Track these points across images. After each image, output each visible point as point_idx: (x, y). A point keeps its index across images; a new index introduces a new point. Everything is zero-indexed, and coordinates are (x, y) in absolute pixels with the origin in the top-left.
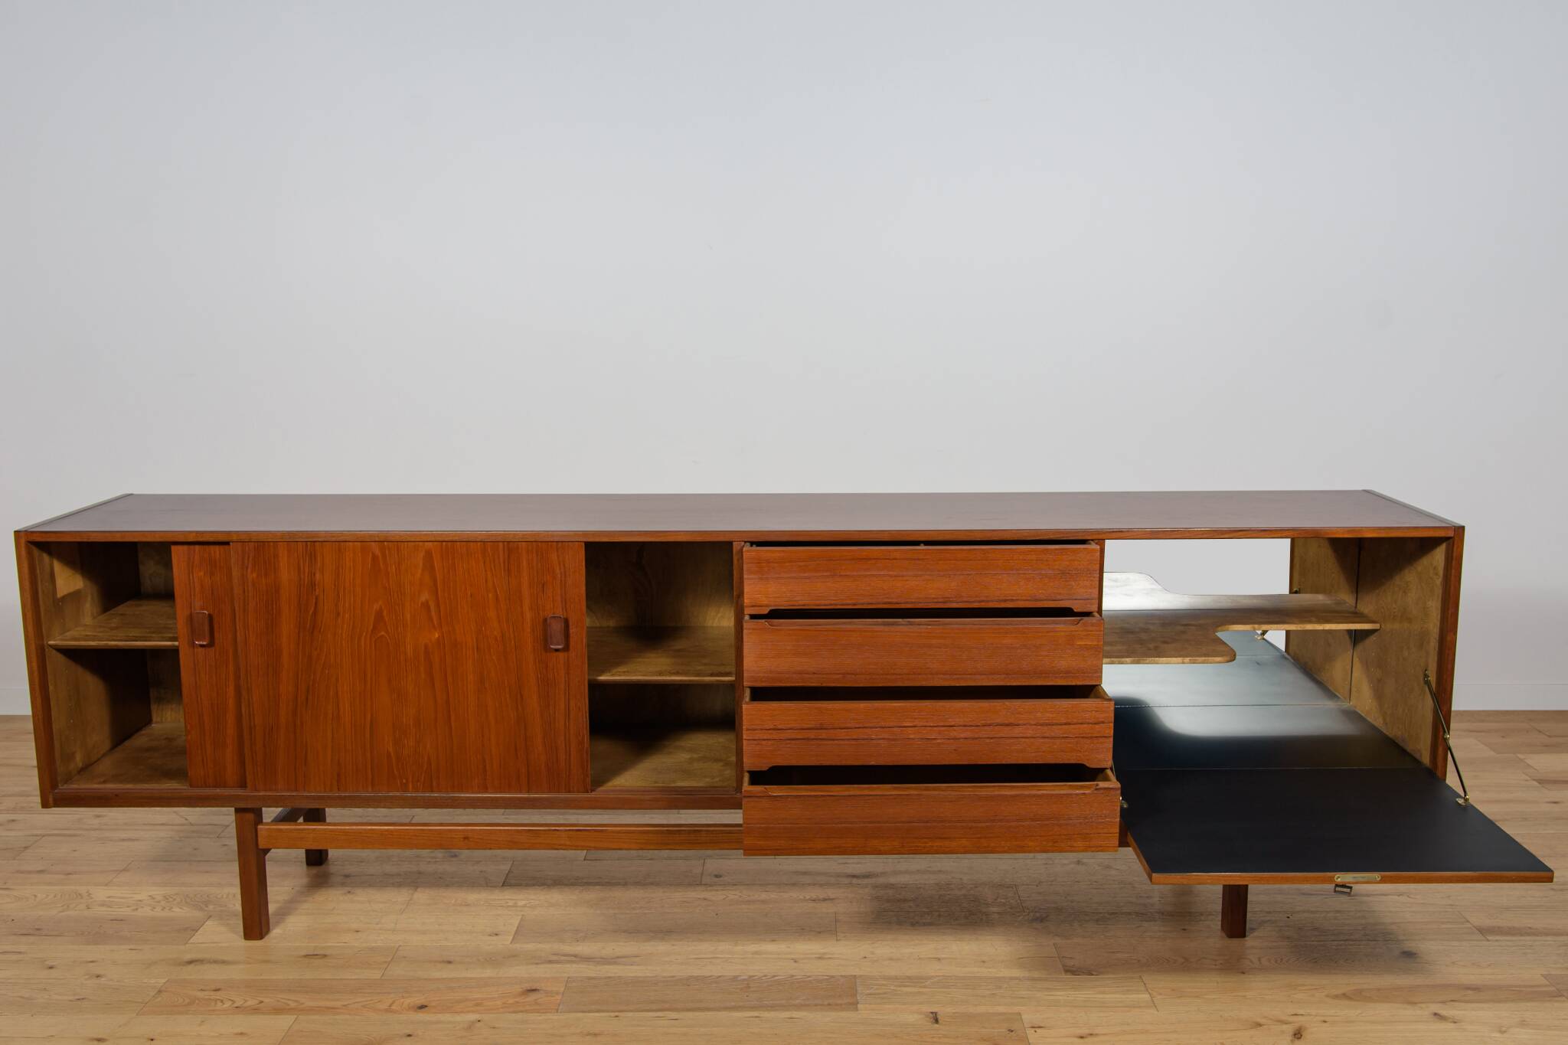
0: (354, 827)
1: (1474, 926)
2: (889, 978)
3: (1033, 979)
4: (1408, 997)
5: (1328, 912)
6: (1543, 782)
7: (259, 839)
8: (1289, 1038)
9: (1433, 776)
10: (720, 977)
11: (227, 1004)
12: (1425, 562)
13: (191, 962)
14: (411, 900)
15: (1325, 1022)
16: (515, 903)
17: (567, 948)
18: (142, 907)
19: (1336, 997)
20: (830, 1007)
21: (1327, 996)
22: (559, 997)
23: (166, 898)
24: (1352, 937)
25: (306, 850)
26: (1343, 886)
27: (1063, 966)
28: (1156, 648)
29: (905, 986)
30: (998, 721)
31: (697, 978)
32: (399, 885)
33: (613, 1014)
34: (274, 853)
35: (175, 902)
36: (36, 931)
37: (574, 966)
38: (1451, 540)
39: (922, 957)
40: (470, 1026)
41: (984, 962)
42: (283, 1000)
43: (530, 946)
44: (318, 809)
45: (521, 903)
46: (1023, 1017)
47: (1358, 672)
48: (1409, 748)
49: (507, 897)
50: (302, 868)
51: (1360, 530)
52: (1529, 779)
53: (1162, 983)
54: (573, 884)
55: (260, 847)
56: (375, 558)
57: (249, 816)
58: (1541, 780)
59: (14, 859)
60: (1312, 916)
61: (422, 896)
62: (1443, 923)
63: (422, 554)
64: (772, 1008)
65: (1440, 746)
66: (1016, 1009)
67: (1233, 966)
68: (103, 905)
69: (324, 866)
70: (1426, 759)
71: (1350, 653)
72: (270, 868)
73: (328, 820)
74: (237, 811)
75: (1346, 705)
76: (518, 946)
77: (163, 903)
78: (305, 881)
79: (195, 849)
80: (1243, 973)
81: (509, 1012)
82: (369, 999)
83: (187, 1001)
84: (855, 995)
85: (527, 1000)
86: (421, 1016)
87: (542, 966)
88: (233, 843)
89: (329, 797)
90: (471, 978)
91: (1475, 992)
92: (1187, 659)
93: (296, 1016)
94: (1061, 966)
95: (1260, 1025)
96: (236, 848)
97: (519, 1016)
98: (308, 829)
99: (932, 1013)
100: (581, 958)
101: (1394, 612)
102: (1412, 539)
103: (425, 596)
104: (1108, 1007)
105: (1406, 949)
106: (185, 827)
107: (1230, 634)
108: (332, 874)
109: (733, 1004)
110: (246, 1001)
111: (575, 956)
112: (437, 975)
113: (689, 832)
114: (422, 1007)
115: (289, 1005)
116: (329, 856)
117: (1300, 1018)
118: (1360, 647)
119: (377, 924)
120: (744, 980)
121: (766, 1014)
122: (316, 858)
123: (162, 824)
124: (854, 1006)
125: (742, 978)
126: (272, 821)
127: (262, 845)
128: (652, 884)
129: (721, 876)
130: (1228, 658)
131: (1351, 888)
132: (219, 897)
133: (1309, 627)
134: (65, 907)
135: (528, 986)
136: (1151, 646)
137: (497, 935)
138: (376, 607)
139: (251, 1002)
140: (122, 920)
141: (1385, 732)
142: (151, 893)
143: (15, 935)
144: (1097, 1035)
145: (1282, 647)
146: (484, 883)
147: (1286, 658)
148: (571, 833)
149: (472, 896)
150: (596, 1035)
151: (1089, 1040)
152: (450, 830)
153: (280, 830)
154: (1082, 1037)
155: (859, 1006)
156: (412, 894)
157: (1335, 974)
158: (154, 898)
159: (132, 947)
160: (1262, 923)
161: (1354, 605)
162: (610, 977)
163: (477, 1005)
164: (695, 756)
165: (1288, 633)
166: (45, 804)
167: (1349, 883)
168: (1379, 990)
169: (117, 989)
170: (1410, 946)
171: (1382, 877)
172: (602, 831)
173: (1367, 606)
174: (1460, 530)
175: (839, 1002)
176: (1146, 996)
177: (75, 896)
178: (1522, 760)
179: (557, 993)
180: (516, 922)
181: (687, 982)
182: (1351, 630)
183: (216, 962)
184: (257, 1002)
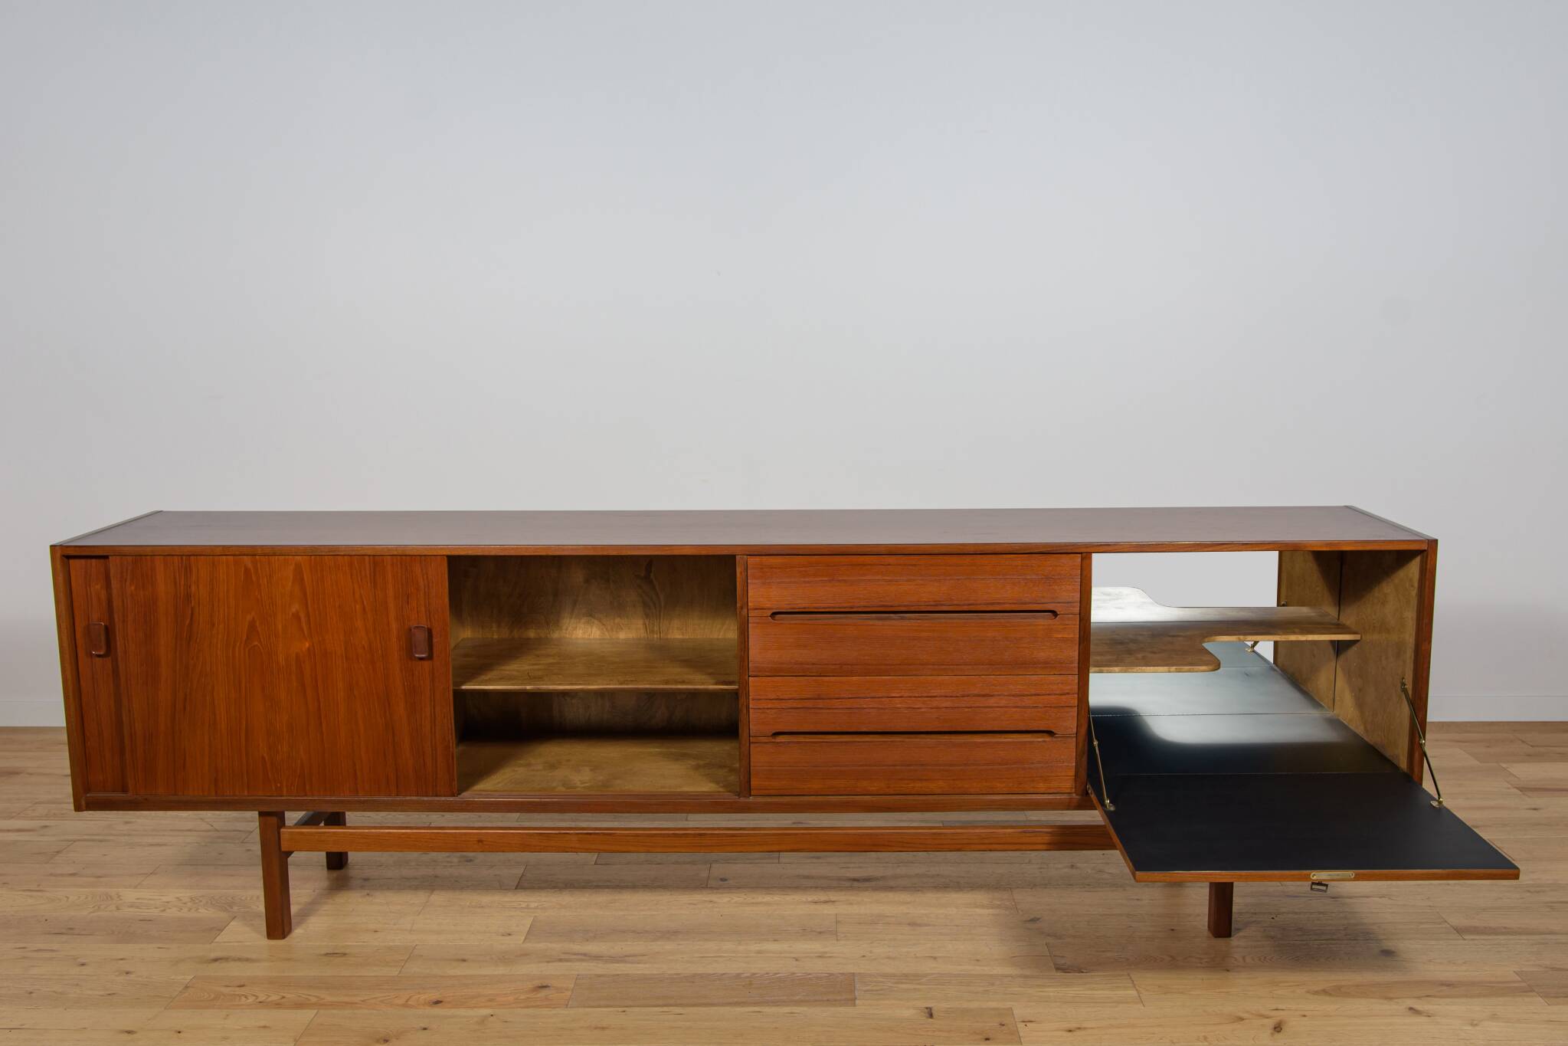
0: (373, 831)
1: (1452, 926)
2: (885, 975)
3: (1026, 977)
4: (1386, 993)
5: (1311, 913)
6: (1524, 790)
7: (282, 842)
8: (1269, 1032)
9: (1409, 780)
10: (724, 974)
11: (251, 1000)
12: (1401, 574)
13: (216, 960)
14: (427, 902)
15: (1305, 1016)
16: (528, 905)
17: (577, 948)
18: (170, 908)
19: (1316, 993)
20: (830, 1002)
21: (1308, 992)
22: (569, 993)
23: (192, 899)
24: (1334, 937)
25: (327, 853)
26: (1320, 884)
27: (1055, 964)
28: (1144, 658)
29: (902, 983)
30: (976, 692)
31: (702, 976)
32: (416, 888)
33: (621, 1009)
34: (296, 857)
35: (202, 903)
36: (69, 930)
37: (584, 964)
38: (1426, 553)
39: (918, 955)
40: (483, 1020)
41: (978, 960)
42: (304, 996)
43: (542, 946)
44: (338, 814)
45: (533, 905)
46: (1014, 1012)
47: (1341, 683)
48: (1388, 754)
49: (521, 899)
50: (323, 872)
51: (1339, 543)
52: (1510, 786)
53: (1149, 980)
54: (584, 888)
55: (283, 849)
56: (247, 570)
57: (271, 820)
58: (1523, 788)
59: (46, 863)
60: (1296, 916)
61: (438, 898)
62: (1422, 923)
63: (292, 567)
64: (776, 1003)
65: (1417, 754)
66: (1008, 1004)
67: (1219, 964)
68: (131, 906)
69: (343, 871)
70: (1403, 764)
71: (1333, 664)
72: (293, 873)
73: (348, 825)
74: (261, 814)
75: (1329, 714)
76: (529, 946)
77: (189, 904)
78: (325, 884)
79: (220, 854)
80: (1228, 971)
81: (520, 1007)
82: (387, 994)
83: (213, 996)
84: (852, 991)
85: (539, 995)
86: (437, 1011)
87: (555, 964)
88: (257, 849)
89: (349, 801)
90: (485, 976)
91: (1449, 988)
92: (1173, 668)
93: (316, 1011)
94: (1052, 964)
95: (1242, 1019)
96: (259, 853)
97: (530, 1011)
98: (329, 833)
99: (927, 1008)
100: (590, 956)
101: (1374, 623)
102: (1390, 552)
103: (295, 607)
104: (1096, 1002)
105: (1386, 948)
106: (210, 833)
107: (1216, 646)
108: (351, 877)
109: (736, 1000)
110: (269, 996)
111: (585, 955)
112: (452, 972)
113: (695, 835)
114: (437, 1002)
115: (309, 1000)
116: (349, 861)
117: (1281, 1013)
118: (1342, 657)
119: (395, 924)
120: (748, 977)
121: (767, 1010)
122: (337, 862)
123: (190, 830)
124: (852, 1002)
125: (746, 975)
126: (296, 824)
127: (285, 847)
128: (659, 887)
129: (726, 880)
130: (1211, 667)
131: (1327, 885)
132: (243, 898)
133: (1293, 638)
134: (96, 907)
135: (538, 983)
136: (1140, 656)
137: (509, 935)
138: (249, 618)
139: (274, 998)
140: (150, 920)
141: (1365, 738)
142: (178, 895)
143: (49, 934)
144: (1085, 1029)
145: (1270, 658)
146: (500, 886)
147: (1274, 670)
148: (580, 836)
149: (486, 899)
150: (603, 1028)
151: (1078, 1033)
152: (465, 834)
153: (302, 833)
154: (1070, 1031)
155: (857, 1002)
156: (429, 896)
157: (1317, 971)
158: (181, 900)
159: (159, 945)
160: (1247, 924)
161: (1337, 616)
162: (618, 975)
163: (490, 1000)
164: (701, 762)
165: (1276, 643)
166: (78, 808)
167: (1325, 880)
168: (1357, 986)
169: (146, 985)
170: (1389, 945)
171: (1356, 875)
172: (610, 834)
173: (1350, 617)
174: (1433, 543)
175: (838, 998)
176: (1133, 993)
177: (105, 897)
178: (1505, 769)
179: (567, 990)
180: (528, 922)
181: (692, 979)
182: (1335, 641)
183: (240, 960)
184: (279, 997)
